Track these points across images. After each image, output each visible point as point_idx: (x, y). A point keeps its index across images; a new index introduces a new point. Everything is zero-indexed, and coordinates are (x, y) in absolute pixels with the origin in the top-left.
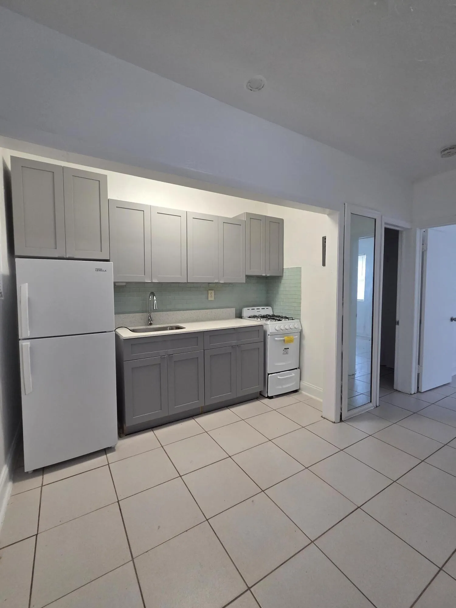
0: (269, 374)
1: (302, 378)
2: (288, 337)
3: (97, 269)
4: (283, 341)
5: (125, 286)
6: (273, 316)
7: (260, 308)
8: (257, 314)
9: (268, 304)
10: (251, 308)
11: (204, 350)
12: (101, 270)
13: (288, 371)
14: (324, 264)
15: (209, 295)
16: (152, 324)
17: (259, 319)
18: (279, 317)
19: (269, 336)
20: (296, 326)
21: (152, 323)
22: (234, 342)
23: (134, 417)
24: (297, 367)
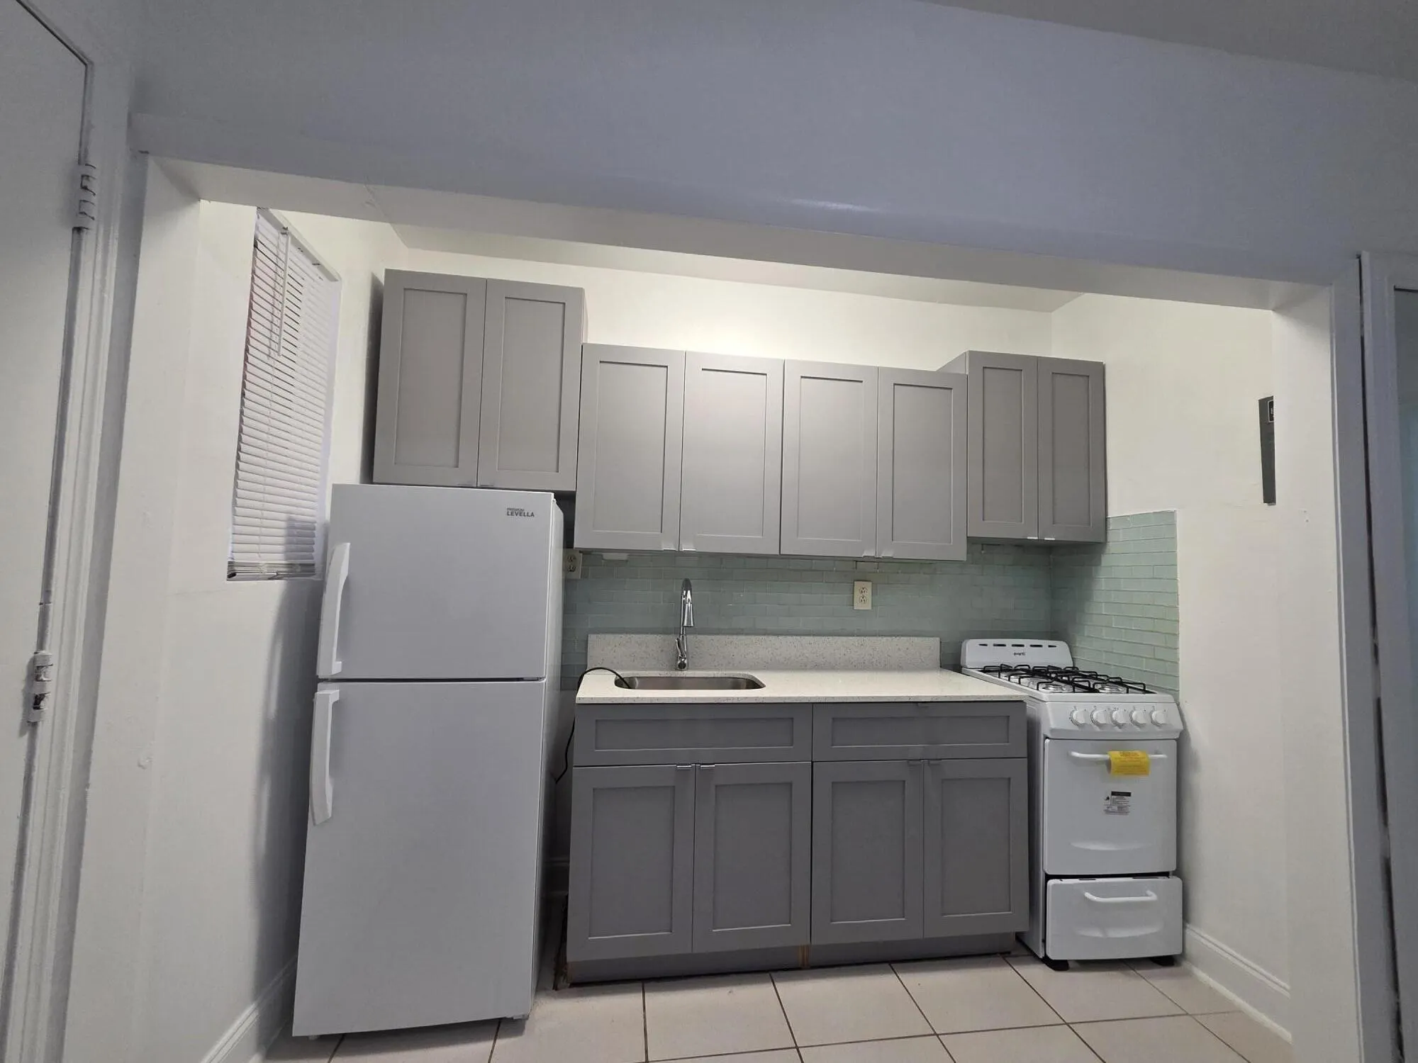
0: (1048, 877)
1: (1194, 915)
2: (1124, 754)
3: (510, 509)
4: (1104, 767)
5: (627, 561)
6: (1074, 671)
7: (1027, 642)
8: (1013, 661)
9: (1056, 631)
10: (990, 642)
11: (812, 762)
12: (520, 513)
13: (1130, 879)
14: (1269, 497)
15: (857, 595)
16: (684, 668)
17: (1014, 679)
18: (1093, 676)
19: (1047, 741)
20: (1158, 716)
21: (686, 662)
22: (917, 749)
23: (590, 936)
24: (1171, 867)
